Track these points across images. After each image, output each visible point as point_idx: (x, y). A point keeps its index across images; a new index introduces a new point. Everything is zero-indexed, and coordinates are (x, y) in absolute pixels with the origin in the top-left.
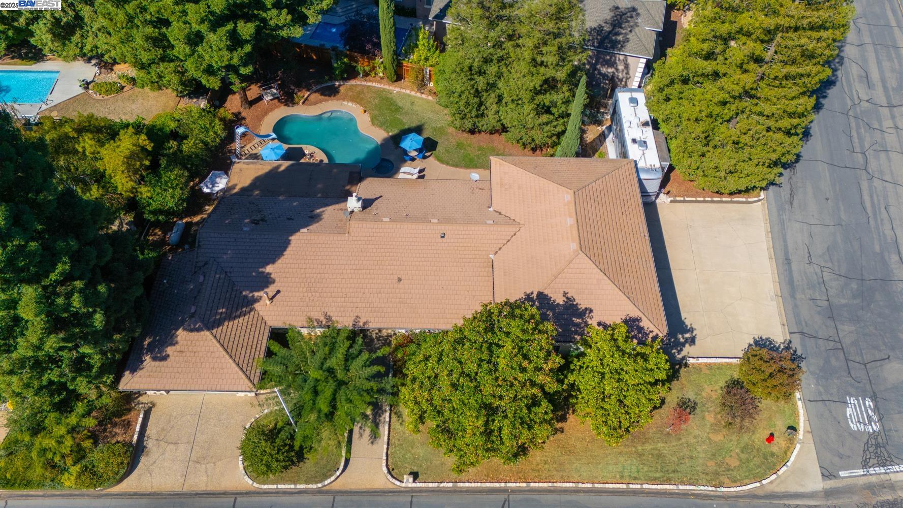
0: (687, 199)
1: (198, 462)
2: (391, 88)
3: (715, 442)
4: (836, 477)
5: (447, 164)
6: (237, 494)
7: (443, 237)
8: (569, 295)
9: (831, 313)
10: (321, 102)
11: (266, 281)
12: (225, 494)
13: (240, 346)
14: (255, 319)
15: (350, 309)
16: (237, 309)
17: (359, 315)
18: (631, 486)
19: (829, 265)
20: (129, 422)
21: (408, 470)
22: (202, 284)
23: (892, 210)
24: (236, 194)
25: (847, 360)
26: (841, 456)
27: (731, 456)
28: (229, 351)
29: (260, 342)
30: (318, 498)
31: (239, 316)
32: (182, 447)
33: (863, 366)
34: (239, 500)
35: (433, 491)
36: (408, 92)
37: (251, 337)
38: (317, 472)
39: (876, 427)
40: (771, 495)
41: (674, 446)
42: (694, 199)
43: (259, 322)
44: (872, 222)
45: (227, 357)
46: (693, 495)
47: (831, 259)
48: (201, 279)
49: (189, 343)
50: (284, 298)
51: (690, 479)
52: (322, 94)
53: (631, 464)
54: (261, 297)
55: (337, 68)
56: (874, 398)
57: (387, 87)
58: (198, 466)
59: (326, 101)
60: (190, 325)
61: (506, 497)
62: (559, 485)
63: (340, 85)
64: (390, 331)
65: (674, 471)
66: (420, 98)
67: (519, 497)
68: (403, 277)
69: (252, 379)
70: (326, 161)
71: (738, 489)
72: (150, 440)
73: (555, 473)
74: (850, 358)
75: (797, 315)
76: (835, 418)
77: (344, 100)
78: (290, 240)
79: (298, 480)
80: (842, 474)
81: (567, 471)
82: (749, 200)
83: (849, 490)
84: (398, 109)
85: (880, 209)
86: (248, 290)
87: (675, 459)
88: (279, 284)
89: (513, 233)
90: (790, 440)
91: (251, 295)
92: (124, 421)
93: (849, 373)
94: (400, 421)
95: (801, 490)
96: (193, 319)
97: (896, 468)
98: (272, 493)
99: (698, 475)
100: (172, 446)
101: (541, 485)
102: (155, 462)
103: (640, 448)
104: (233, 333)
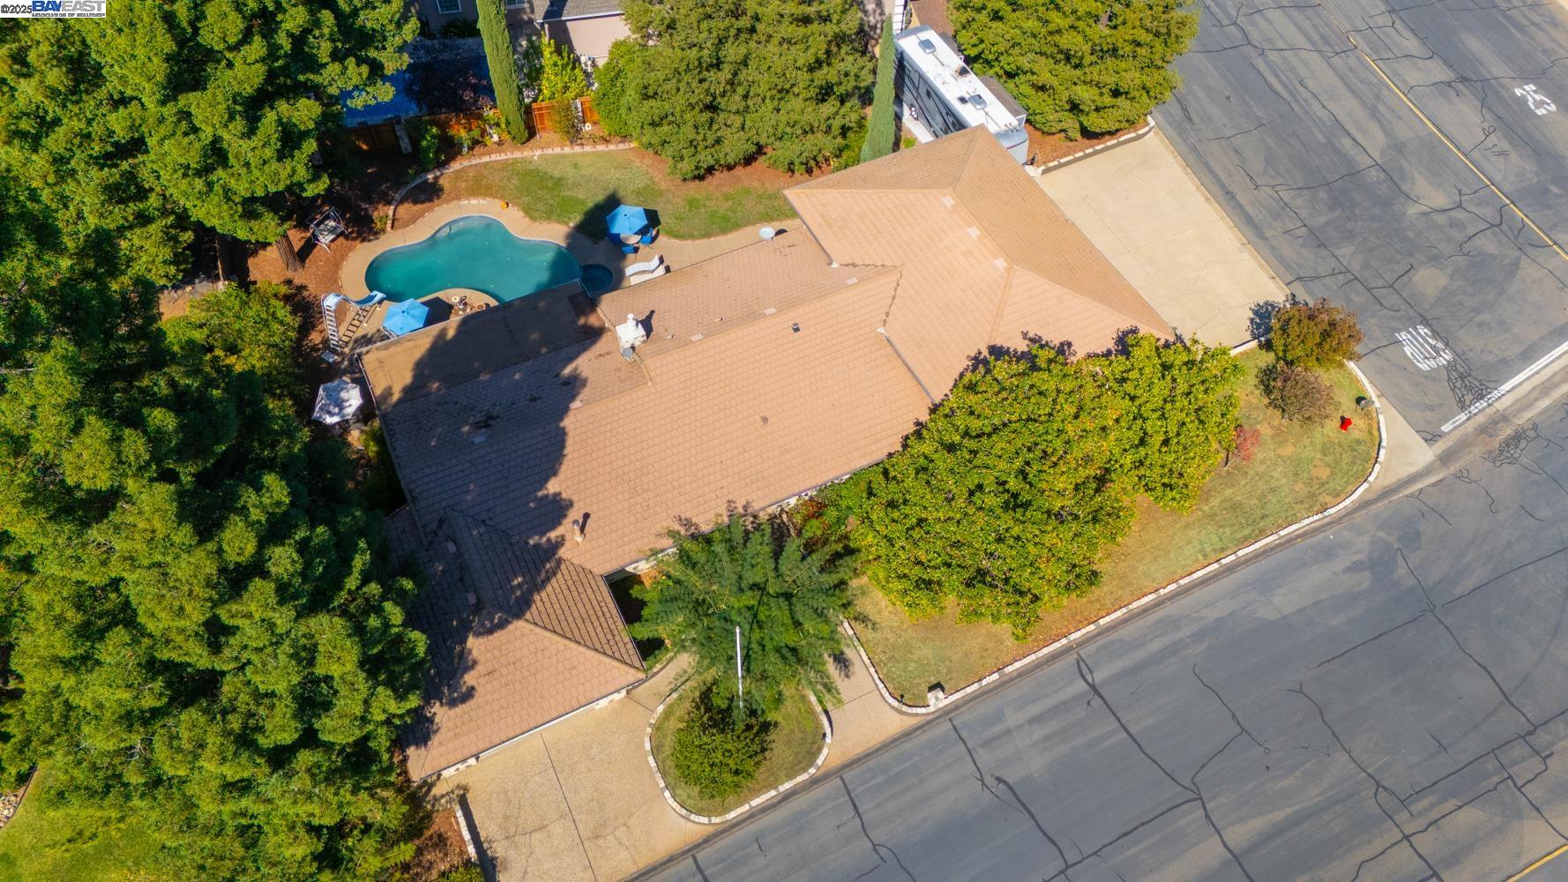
0: (1062, 161)
1: (598, 837)
2: (526, 154)
3: (1289, 458)
4: (1441, 435)
5: (692, 237)
6: (691, 850)
7: (796, 330)
8: (1031, 335)
9: (1318, 240)
10: (422, 215)
11: (557, 509)
12: (671, 859)
13: (579, 621)
14: (573, 573)
15: (713, 495)
16: (539, 572)
17: (731, 497)
18: (1223, 561)
19: (1280, 180)
20: (440, 836)
21: (925, 687)
22: (459, 554)
23: (1309, 82)
24: (400, 401)
25: (1369, 290)
26: (1431, 408)
27: (1315, 466)
28: (569, 635)
29: (603, 604)
30: (819, 791)
31: (548, 579)
32: (557, 829)
33: (1391, 290)
34: (700, 856)
35: (974, 698)
36: (558, 150)
37: (586, 601)
38: (796, 754)
39: (1447, 356)
40: (1384, 493)
41: (1244, 486)
42: (1071, 158)
43: (582, 575)
44: (1296, 108)
45: (573, 645)
46: (1298, 536)
47: (1277, 172)
48: (452, 548)
49: (496, 652)
50: (601, 522)
51: (1286, 517)
52: (415, 202)
53: (1208, 534)
54: (563, 537)
55: (429, 147)
56: (1425, 322)
57: (518, 155)
58: (600, 842)
59: (431, 209)
60: (483, 625)
61: (1076, 656)
62: (1135, 605)
63: (436, 178)
64: (770, 510)
65: (1262, 518)
66: (584, 154)
67: (1092, 647)
68: (768, 415)
69: (629, 661)
70: (493, 303)
71: (1348, 502)
72: (494, 845)
73: (1120, 592)
74: (1372, 285)
75: (1281, 259)
76: (1398, 365)
77: (458, 198)
78: (563, 429)
79: (776, 781)
80: (1446, 428)
81: (1134, 581)
82: (1140, 132)
83: (1462, 445)
84: (559, 182)
85: (1294, 86)
86: (535, 534)
87: (1255, 501)
88: (581, 504)
89: (895, 285)
90: (1366, 415)
91: (544, 539)
92: (431, 838)
93: (1381, 304)
94: (870, 625)
95: (1413, 470)
96: (484, 612)
97: (1496, 394)
98: (744, 821)
99: (1293, 508)
100: (538, 835)
101: (1113, 616)
102: (525, 872)
103: (1206, 508)
104: (557, 606)
